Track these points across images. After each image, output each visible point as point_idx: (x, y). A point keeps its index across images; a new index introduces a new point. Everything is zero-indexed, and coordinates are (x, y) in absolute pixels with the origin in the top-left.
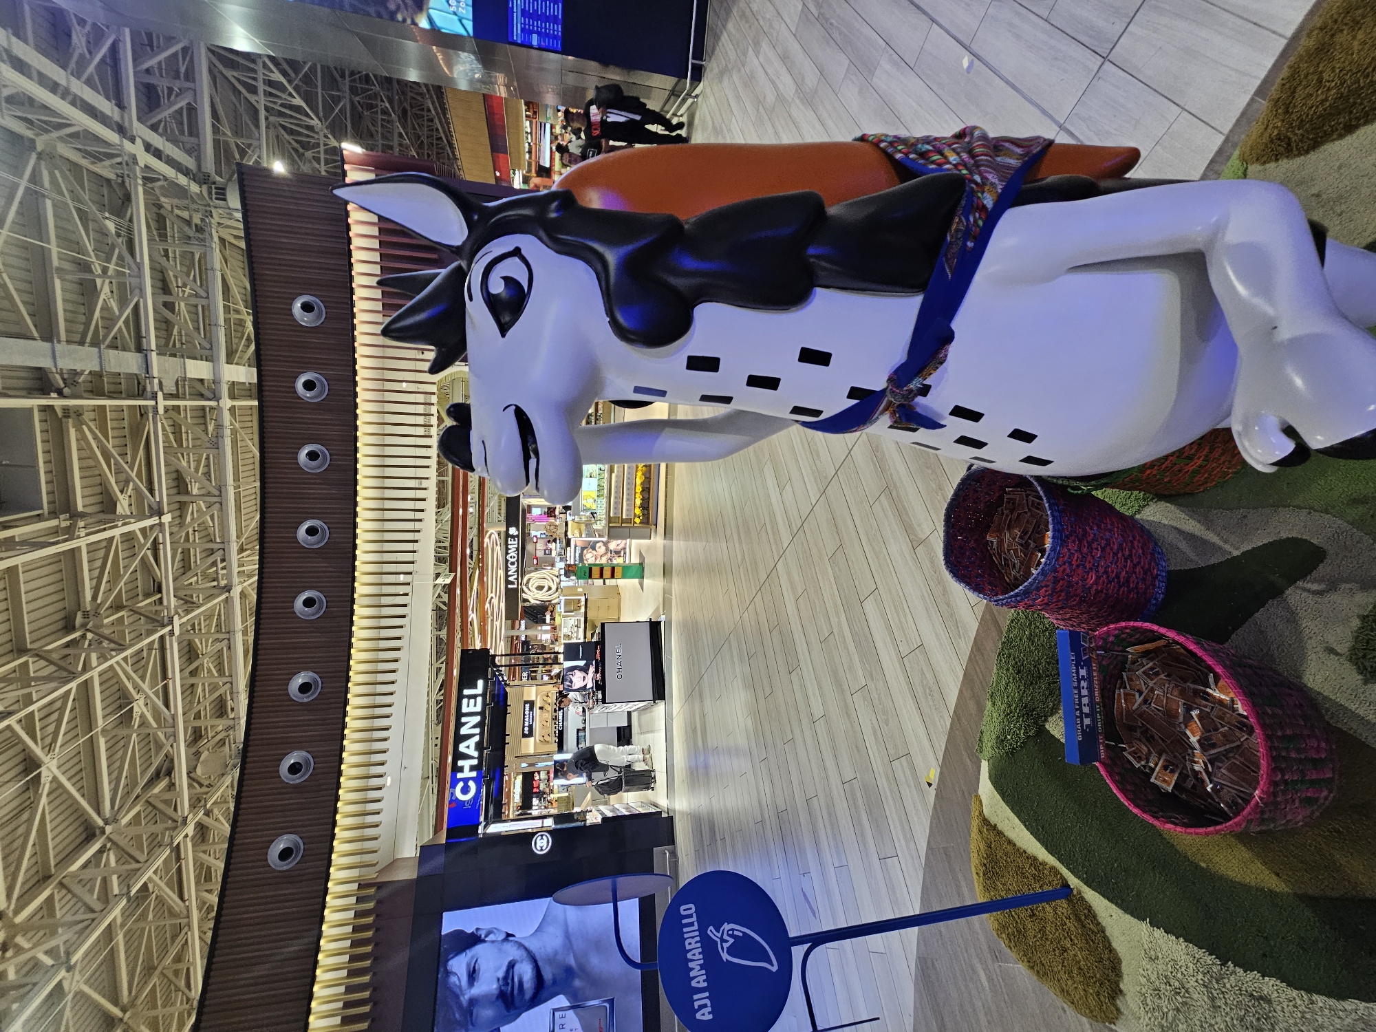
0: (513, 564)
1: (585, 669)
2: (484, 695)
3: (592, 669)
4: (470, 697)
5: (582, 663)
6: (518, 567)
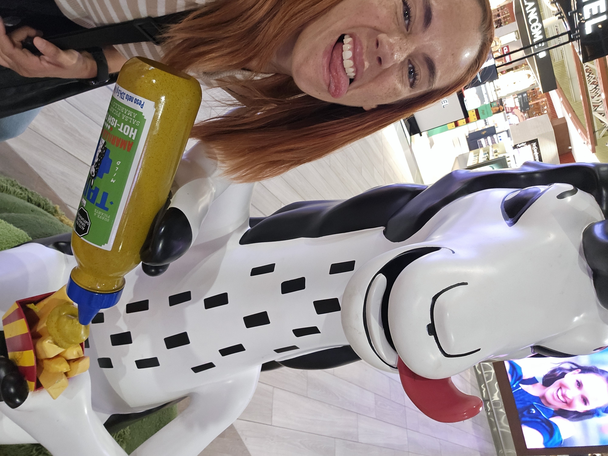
0: (534, 21)
2: (583, 21)
4: (599, 15)
6: (528, 19)
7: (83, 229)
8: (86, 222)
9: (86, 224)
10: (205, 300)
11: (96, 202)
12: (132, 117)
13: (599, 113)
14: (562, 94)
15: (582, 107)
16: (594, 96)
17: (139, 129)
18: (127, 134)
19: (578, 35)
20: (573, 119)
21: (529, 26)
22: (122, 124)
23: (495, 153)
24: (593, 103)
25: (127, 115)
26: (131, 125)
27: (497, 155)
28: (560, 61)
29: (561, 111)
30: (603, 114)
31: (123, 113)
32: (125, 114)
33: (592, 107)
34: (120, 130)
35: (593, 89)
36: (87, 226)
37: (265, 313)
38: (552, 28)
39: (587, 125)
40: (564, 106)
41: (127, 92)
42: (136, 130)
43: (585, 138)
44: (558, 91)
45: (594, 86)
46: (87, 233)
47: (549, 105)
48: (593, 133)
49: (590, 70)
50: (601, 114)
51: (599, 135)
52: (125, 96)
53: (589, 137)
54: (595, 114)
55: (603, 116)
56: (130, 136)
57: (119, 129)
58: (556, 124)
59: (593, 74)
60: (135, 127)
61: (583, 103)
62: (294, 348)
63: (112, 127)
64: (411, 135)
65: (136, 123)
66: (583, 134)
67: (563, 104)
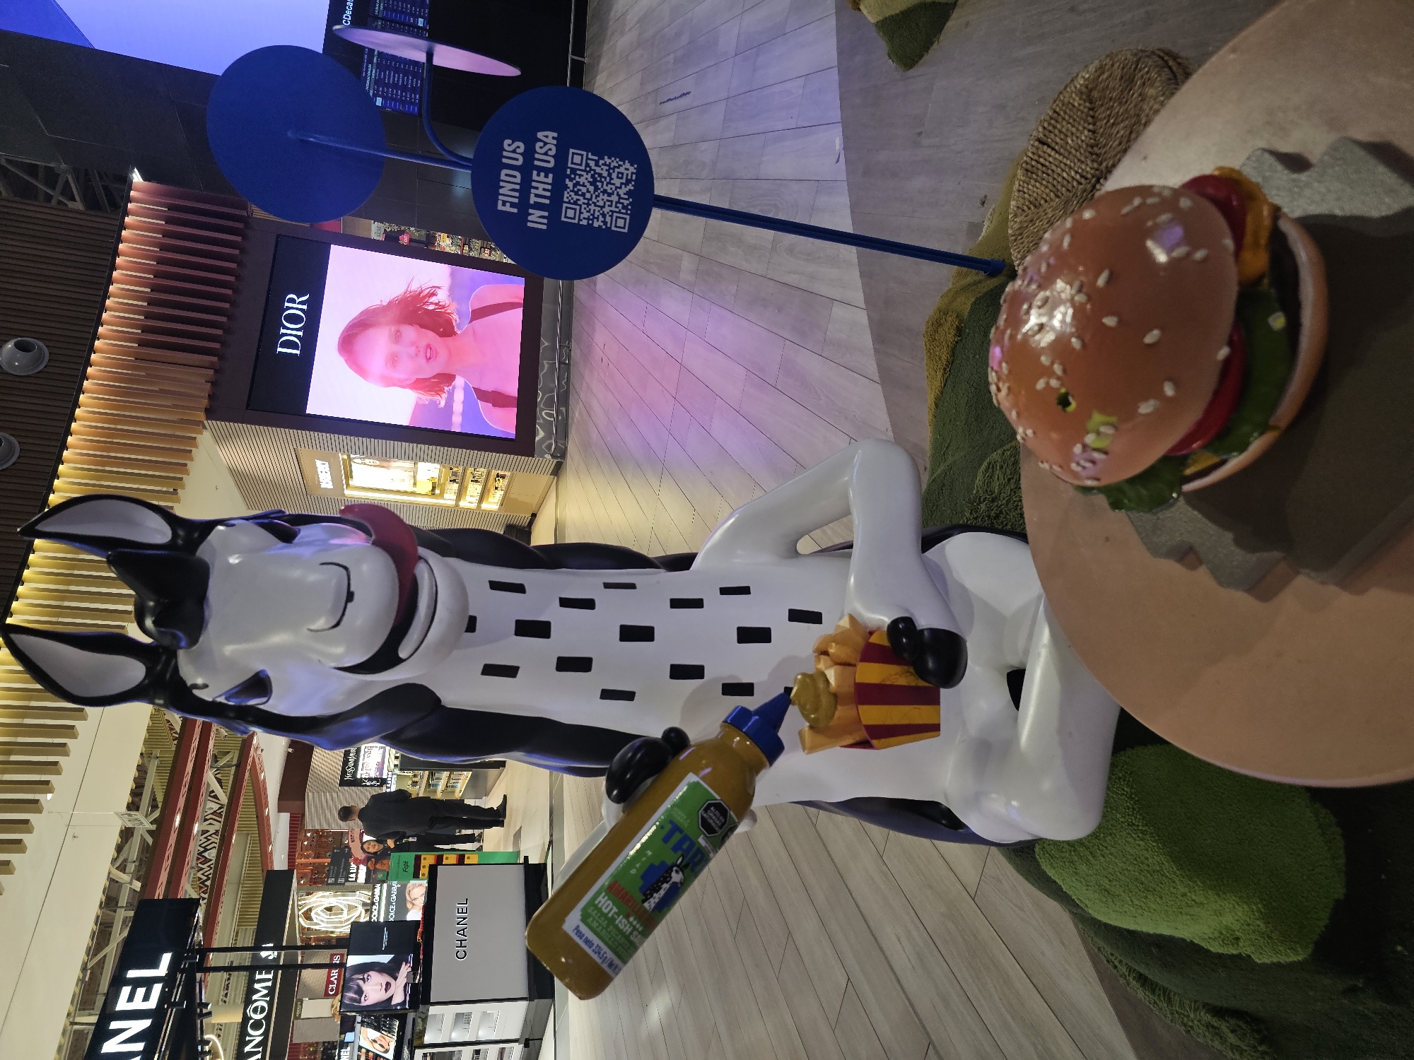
0: (257, 1025)
1: (391, 970)
2: (168, 981)
3: (405, 970)
4: (137, 983)
5: (385, 959)
6: (266, 1034)
7: (712, 808)
8: (705, 815)
9: (706, 812)
10: (702, 677)
11: (681, 836)
12: (594, 919)
13: (218, 799)
14: (266, 856)
15: (240, 821)
16: (213, 836)
17: (592, 903)
18: (609, 902)
19: (187, 958)
20: (263, 802)
21: (268, 1018)
22: (610, 915)
23: (417, 782)
24: (220, 822)
25: (600, 924)
26: (600, 910)
27: (415, 776)
28: (245, 927)
29: (280, 825)
30: (212, 795)
31: (603, 928)
32: (602, 926)
33: (224, 814)
34: (615, 909)
35: (211, 849)
36: (706, 810)
37: (621, 640)
38: (234, 1000)
39: (245, 784)
40: (270, 834)
41: (589, 951)
42: (596, 902)
43: (257, 760)
44: (270, 865)
45: (206, 854)
46: (709, 802)
47: (296, 845)
48: (240, 766)
49: (201, 888)
50: (216, 797)
51: (232, 758)
52: (594, 947)
53: (250, 760)
54: (224, 799)
55: (213, 791)
56: (606, 898)
57: (617, 911)
58: (298, 803)
59: (200, 879)
60: (596, 907)
61: (236, 828)
62: (607, 586)
63: (627, 917)
64: (545, 865)
65: (593, 911)
66: (258, 767)
67: (270, 839)
